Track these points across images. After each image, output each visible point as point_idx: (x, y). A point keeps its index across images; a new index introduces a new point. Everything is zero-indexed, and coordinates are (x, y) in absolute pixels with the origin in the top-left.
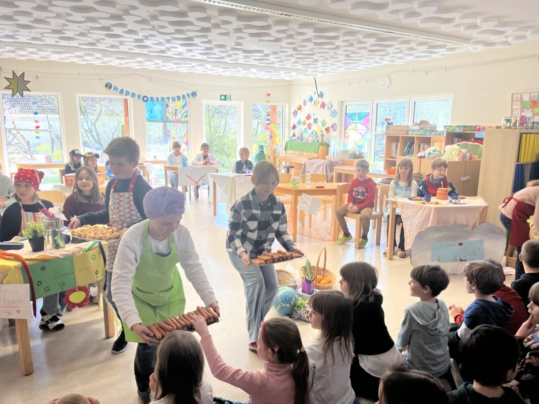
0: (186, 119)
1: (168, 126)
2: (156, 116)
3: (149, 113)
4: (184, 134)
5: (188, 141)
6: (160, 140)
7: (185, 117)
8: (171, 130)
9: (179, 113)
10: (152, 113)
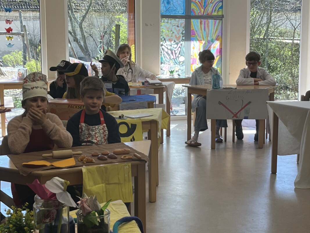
0: (220, 13)
1: (192, 23)
2: (175, 9)
3: (164, 4)
4: (216, 37)
5: (221, 48)
6: (179, 45)
7: (219, 9)
8: (196, 31)
9: (211, 3)
10: (169, 5)
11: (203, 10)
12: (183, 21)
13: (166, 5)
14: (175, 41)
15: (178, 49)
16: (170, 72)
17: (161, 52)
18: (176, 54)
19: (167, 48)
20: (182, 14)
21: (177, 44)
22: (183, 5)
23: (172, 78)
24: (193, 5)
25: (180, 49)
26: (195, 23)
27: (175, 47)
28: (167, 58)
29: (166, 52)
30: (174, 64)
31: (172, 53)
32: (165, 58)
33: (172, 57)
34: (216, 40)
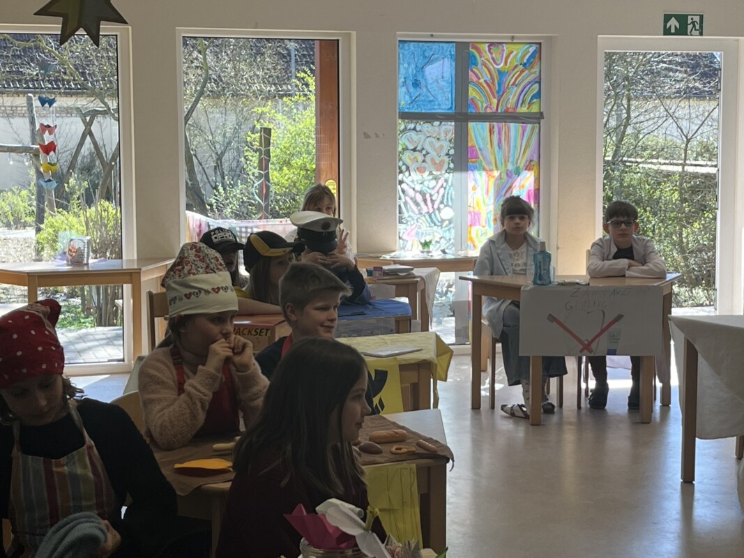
1: (471, 132)
2: (432, 98)
3: (407, 88)
4: (526, 162)
5: (537, 187)
6: (440, 182)
7: (532, 99)
8: (480, 150)
9: (513, 84)
10: (418, 89)
11: (495, 101)
12: (450, 126)
13: (412, 90)
14: (431, 173)
15: (438, 192)
16: (421, 243)
17: (400, 199)
18: (433, 201)
19: (414, 189)
20: (449, 109)
21: (436, 178)
22: (449, 89)
23: (429, 258)
24: (474, 90)
25: (442, 191)
26: (478, 132)
27: (431, 187)
28: (413, 211)
29: (411, 199)
30: (430, 226)
31: (425, 201)
32: (408, 211)
33: (425, 209)
34: (526, 169)
